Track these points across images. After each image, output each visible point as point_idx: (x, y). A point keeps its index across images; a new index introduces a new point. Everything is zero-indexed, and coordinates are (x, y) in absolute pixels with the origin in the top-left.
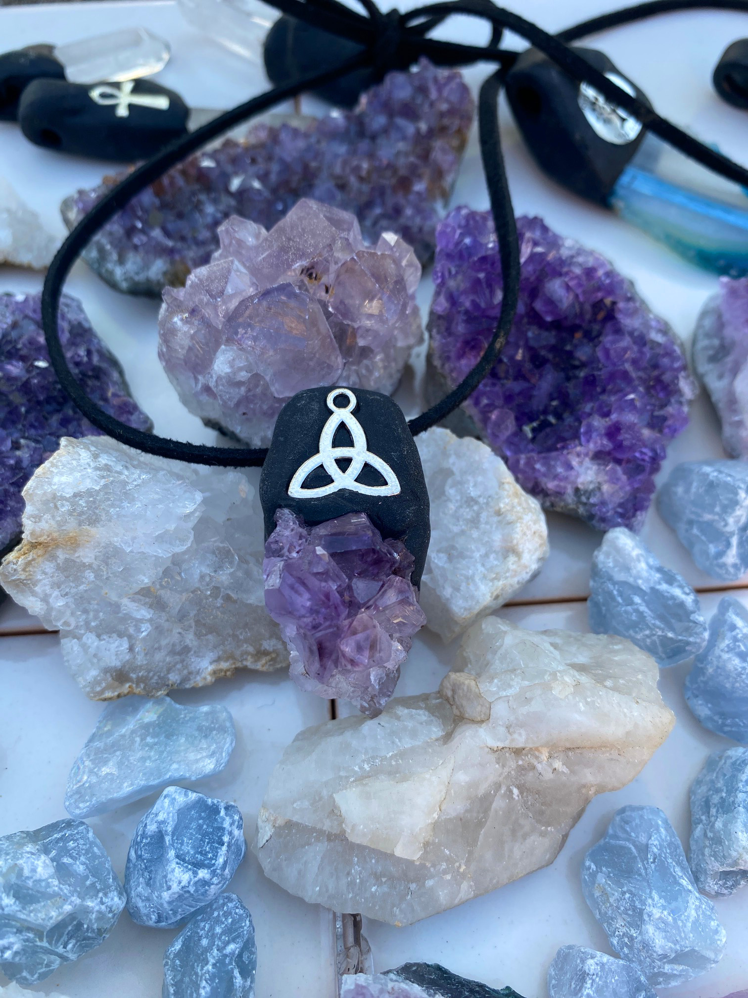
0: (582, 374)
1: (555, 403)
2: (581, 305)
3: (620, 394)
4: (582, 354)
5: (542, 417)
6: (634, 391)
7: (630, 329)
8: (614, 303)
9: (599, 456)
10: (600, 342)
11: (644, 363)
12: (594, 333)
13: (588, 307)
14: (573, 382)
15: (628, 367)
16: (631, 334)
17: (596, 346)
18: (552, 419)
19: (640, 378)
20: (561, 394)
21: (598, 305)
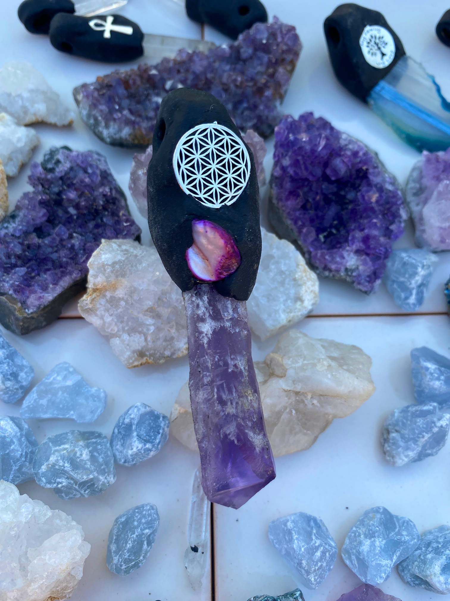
0: (350, 207)
1: (335, 222)
2: (350, 170)
3: (369, 219)
4: (351, 196)
5: (329, 230)
6: (377, 217)
7: (375, 183)
8: (367, 169)
9: (358, 252)
10: (360, 190)
11: (382, 202)
12: (357, 185)
13: (354, 172)
14: (346, 211)
15: (374, 205)
16: (376, 186)
17: (357, 192)
18: (334, 231)
19: (380, 210)
20: (338, 217)
21: (359, 171)
